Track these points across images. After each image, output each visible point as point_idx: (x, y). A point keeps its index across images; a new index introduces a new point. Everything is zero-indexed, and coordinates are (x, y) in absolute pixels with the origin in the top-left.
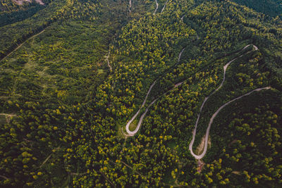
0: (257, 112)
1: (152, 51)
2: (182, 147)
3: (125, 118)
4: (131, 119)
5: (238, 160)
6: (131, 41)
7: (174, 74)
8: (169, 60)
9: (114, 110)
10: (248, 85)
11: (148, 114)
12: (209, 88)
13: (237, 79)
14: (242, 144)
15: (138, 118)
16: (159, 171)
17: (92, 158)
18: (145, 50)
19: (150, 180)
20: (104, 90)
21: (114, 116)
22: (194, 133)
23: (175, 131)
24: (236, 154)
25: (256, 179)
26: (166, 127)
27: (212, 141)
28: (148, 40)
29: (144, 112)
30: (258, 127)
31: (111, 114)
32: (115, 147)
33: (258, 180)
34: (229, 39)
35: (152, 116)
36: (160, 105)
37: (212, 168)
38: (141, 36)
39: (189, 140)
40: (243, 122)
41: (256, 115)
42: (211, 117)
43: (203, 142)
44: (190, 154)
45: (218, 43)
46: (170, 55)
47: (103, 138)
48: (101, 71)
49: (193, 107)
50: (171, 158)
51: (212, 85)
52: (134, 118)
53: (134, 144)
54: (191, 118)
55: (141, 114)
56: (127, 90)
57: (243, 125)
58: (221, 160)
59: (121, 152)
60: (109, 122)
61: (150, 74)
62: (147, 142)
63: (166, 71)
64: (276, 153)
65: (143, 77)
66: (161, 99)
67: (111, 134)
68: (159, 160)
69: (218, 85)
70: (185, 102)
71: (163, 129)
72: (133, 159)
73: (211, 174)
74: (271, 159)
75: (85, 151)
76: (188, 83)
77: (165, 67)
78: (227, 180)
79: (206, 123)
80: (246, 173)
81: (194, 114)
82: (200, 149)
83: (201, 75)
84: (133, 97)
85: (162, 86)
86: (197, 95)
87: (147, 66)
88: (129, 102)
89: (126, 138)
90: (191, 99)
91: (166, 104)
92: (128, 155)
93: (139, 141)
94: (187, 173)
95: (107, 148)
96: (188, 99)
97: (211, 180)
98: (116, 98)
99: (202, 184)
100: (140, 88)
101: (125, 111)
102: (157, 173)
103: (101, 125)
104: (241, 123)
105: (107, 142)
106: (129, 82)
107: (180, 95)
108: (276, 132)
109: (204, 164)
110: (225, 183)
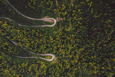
2: (53, 30)
3: (47, 63)
4: (46, 60)
5: (52, 2)
7: (7, 48)
9: (45, 71)
12: (12, 25)
15: (44, 57)
16: (69, 37)
17: (73, 68)
19: (74, 39)
22: (43, 26)
23: (46, 36)
24: (49, 3)
26: (46, 41)
27: (45, 16)
32: (65, 61)
35: (42, 50)
36: (33, 49)
37: (60, 13)
39: (49, 28)
43: (47, 20)
44: (56, 25)
47: (62, 69)
49: (28, 31)
50: (61, 33)
53: (60, 53)
54: (36, 30)
55: (42, 56)
56: (29, 70)
57: (32, 1)
58: (55, 10)
59: (66, 57)
60: (52, 70)
62: (57, 47)
63: (6, 54)
66: (29, 50)
67: (58, 66)
68: (64, 39)
72: (68, 51)
75: (71, 73)
77: (4, 55)
79: (37, 22)
81: (33, 29)
82: (51, 21)
83: (3, 32)
84: (33, 65)
85: (20, 52)
86: (20, 31)
87: (7, 66)
88: (37, 65)
89: (57, 58)
90: (24, 33)
91: (32, 46)
92: (66, 53)
93: (58, 51)
94: (65, 24)
95: (66, 65)
96: (24, 35)
97: (66, 13)
98: (37, 74)
99: (69, 16)
100: (26, 63)
101: (44, 65)
102: (70, 37)
103: (55, 73)
104: (31, 3)
105: (63, 66)
106: (24, 72)
107: (23, 40)
109: (57, 18)
110: (65, 6)
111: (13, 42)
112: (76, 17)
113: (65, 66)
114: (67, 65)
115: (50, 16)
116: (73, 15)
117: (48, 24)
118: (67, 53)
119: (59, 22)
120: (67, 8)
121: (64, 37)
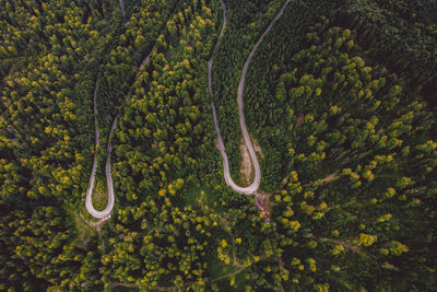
0: (313, 42)
1: (61, 19)
2: (212, 188)
3: (75, 192)
4: (88, 187)
5: (323, 156)
7: (126, 44)
8: (104, 22)
9: (41, 189)
11: (114, 158)
12: (204, 40)
14: (317, 119)
16: (193, 266)
18: (44, 24)
22: (220, 146)
23: (184, 165)
24: (315, 146)
25: (369, 173)
26: (161, 166)
27: (261, 144)
29: (105, 159)
30: (328, 70)
32: (83, 269)
33: (373, 171)
36: (128, 126)
37: (287, 199)
39: (218, 167)
40: (299, 75)
41: (314, 47)
42: (235, 97)
43: (246, 155)
44: (233, 193)
46: (101, 10)
47: (48, 262)
50: (202, 224)
51: (207, 31)
52: (92, 182)
53: (117, 239)
54: (199, 120)
55: (103, 166)
56: (48, 130)
57: (301, 81)
58: (294, 175)
59: (102, 270)
60: (45, 220)
61: (78, 70)
62: (140, 220)
63: (108, 47)
64: (378, 103)
65: (67, 86)
66: (123, 113)
67: (64, 242)
68: (181, 243)
69: (218, 26)
70: (173, 93)
72: (131, 273)
73: (290, 213)
74: (376, 120)
76: (161, 50)
77: (103, 41)
78: (324, 205)
80: (348, 171)
81: (201, 109)
82: (247, 171)
83: (178, 22)
84: (67, 138)
85: (113, 84)
86: (188, 67)
87: (64, 57)
88: (66, 154)
89: (99, 230)
90: (181, 81)
91: (138, 118)
93: (125, 226)
94: (248, 235)
95: (67, 280)
96: (175, 84)
97: (296, 225)
98: (34, 159)
99: (284, 243)
100: (73, 111)
101: (66, 178)
102: (190, 271)
104: (295, 80)
105: (62, 265)
106: (42, 110)
107: (155, 83)
108: (363, 63)
109: (268, 196)
110: (321, 215)
112: (286, 278)
113: (62, 274)
114: (63, 283)
115: (264, 164)
116: (296, 261)
117: (230, 160)
118: (119, 271)
119: (247, 203)
120: (320, 228)
121: (191, 241)
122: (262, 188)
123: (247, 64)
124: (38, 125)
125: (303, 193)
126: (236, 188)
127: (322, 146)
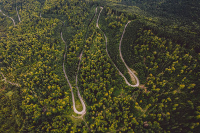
0: (140, 35)
1: (40, 49)
2: (124, 88)
3: (68, 107)
5: (157, 67)
6: (15, 54)
7: (72, 51)
9: (53, 110)
10: (120, 27)
11: (82, 89)
13: (111, 28)
14: (151, 56)
15: (77, 98)
16: (129, 115)
18: (34, 53)
19: (129, 126)
20: (29, 104)
21: (58, 113)
22: (121, 74)
23: (110, 84)
25: (173, 68)
26: (103, 86)
27: (135, 69)
28: (30, 45)
30: (148, 42)
31: (54, 115)
34: (84, 10)
35: (87, 87)
36: (84, 77)
37: (152, 83)
38: (21, 46)
39: (123, 81)
40: (140, 46)
41: (141, 37)
42: (120, 57)
43: (131, 75)
45: (80, 16)
46: (56, 43)
48: (10, 94)
49: (106, 60)
51: (102, 41)
52: (74, 101)
53: (95, 116)
54: (111, 67)
56: (49, 87)
58: (151, 75)
59: (92, 131)
60: (60, 121)
61: (55, 64)
62: (102, 106)
64: (167, 48)
66: (81, 73)
67: (70, 127)
68: (121, 110)
69: (104, 38)
70: (99, 61)
71: (102, 89)
72: (105, 127)
73: (154, 86)
74: (168, 53)
76: (87, 50)
77: (61, 52)
78: (164, 81)
79: (122, 63)
80: (167, 69)
81: (110, 64)
82: (134, 80)
84: (59, 88)
85: (72, 65)
87: (47, 61)
88: (60, 94)
90: (100, 57)
91: (88, 73)
92: (98, 127)
96: (98, 58)
97: (158, 90)
98: (46, 100)
99: (157, 96)
100: (58, 78)
101: (64, 102)
102: (128, 117)
103: (55, 129)
106: (45, 81)
107: (90, 60)
108: (158, 38)
109: (144, 85)
110: (165, 84)
111: (81, 54)
112: (163, 106)
115: (139, 76)
118: (100, 127)
120: (166, 88)
121: (124, 108)
122: (141, 83)
123: (120, 48)
124: (44, 87)
125: (156, 79)
126: (132, 86)
127: (156, 64)
